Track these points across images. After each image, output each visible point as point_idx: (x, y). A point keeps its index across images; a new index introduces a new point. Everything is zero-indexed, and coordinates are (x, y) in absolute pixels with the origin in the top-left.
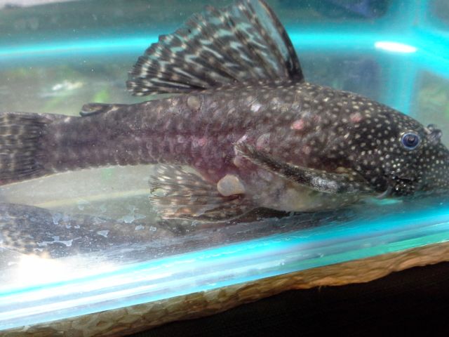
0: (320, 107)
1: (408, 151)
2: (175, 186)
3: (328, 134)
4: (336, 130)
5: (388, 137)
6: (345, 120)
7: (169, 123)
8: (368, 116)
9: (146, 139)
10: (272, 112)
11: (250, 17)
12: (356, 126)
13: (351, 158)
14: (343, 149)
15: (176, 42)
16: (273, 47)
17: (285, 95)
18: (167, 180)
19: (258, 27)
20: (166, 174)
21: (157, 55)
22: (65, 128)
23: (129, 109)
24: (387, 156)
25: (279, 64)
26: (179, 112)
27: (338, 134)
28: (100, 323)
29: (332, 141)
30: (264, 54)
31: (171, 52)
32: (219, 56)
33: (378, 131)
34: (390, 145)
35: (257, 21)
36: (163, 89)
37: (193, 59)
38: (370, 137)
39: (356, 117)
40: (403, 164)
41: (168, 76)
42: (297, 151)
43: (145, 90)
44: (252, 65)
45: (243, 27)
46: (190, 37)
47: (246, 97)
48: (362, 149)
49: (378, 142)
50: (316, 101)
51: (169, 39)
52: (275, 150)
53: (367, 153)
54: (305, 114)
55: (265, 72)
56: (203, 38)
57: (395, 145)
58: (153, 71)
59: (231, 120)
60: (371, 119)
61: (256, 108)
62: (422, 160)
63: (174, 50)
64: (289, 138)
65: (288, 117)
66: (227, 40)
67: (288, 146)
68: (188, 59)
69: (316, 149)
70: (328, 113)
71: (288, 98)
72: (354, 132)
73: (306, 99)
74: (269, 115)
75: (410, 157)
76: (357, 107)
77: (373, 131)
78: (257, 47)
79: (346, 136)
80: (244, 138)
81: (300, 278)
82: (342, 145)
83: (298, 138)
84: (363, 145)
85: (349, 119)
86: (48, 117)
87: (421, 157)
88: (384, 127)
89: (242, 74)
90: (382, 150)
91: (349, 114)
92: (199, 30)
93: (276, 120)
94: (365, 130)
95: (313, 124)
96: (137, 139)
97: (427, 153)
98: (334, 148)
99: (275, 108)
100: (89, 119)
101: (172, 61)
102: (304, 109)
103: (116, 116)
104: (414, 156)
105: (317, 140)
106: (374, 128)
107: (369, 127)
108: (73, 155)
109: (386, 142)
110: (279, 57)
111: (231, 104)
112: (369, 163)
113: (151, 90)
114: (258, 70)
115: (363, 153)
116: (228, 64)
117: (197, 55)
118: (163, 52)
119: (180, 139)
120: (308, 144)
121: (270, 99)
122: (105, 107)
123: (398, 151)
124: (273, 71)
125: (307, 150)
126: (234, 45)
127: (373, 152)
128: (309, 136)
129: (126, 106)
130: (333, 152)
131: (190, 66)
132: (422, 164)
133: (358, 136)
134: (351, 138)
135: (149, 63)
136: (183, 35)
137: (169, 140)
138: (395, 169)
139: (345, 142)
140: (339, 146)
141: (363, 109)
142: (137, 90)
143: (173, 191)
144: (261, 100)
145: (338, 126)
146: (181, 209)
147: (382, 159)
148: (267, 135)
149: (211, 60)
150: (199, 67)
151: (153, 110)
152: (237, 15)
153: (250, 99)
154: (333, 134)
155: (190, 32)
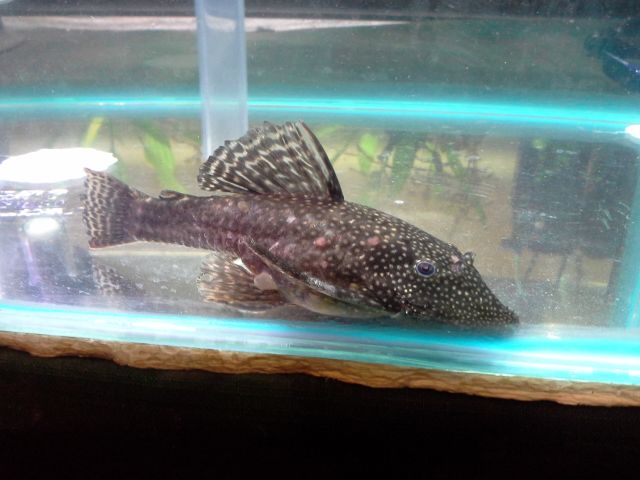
0: (344, 228)
1: (422, 278)
3: (345, 254)
4: (353, 250)
5: (402, 263)
6: (362, 243)
7: (223, 219)
8: (386, 241)
9: (205, 230)
10: (302, 226)
11: (298, 139)
12: (372, 249)
13: (364, 277)
14: (357, 268)
15: (239, 149)
16: (317, 168)
17: (319, 212)
18: (216, 268)
19: (304, 147)
21: (223, 157)
22: (146, 207)
23: (196, 201)
24: (400, 281)
25: (322, 183)
26: (231, 212)
27: (355, 254)
29: (348, 260)
30: (310, 172)
31: (234, 156)
32: (273, 167)
33: (392, 256)
34: (403, 270)
35: (303, 143)
36: (226, 188)
37: (252, 166)
38: (383, 260)
39: (374, 241)
40: (415, 291)
41: (230, 177)
42: (315, 264)
43: (212, 186)
45: (294, 145)
46: (251, 146)
47: (286, 208)
48: (375, 271)
49: (391, 266)
50: (342, 222)
51: (233, 145)
52: (298, 260)
53: (379, 274)
54: (329, 233)
55: (311, 187)
56: (260, 149)
57: (408, 271)
58: (219, 171)
59: (269, 226)
60: (388, 245)
61: (291, 219)
62: (439, 289)
63: (238, 155)
64: (310, 252)
65: (313, 233)
66: (280, 154)
67: (308, 257)
68: (248, 164)
69: (332, 265)
70: (349, 234)
71: (319, 216)
72: (369, 254)
73: (335, 219)
74: (299, 228)
75: (424, 285)
76: (377, 232)
77: (386, 256)
78: (305, 165)
79: (361, 257)
80: (277, 244)
81: (306, 364)
82: (356, 264)
83: (318, 253)
84: (376, 267)
85: (366, 242)
87: (438, 285)
88: (400, 253)
89: (291, 186)
90: (394, 274)
91: (367, 237)
92: (257, 142)
93: (303, 234)
94: (379, 254)
95: (334, 242)
96: (198, 228)
97: (446, 282)
98: (349, 266)
99: (305, 223)
100: (164, 203)
101: (235, 165)
102: (329, 227)
103: (185, 205)
104: (429, 284)
105: (334, 257)
106: (389, 253)
107: (384, 252)
108: (150, 230)
109: (399, 267)
110: (322, 176)
112: (381, 284)
113: (217, 187)
114: (305, 184)
115: (375, 275)
116: (280, 176)
117: (255, 163)
118: (228, 155)
119: (230, 235)
120: (326, 260)
123: (412, 278)
124: (317, 187)
125: (324, 264)
126: (287, 160)
127: (385, 275)
128: (328, 252)
129: (195, 197)
130: (347, 269)
131: (249, 170)
132: (438, 293)
133: (372, 259)
134: (366, 259)
135: (216, 163)
136: (245, 143)
137: (222, 234)
138: (406, 294)
139: (360, 262)
140: (353, 266)
141: (384, 233)
142: (206, 185)
144: (297, 214)
145: (356, 247)
146: (222, 295)
147: (394, 282)
148: (293, 246)
149: (266, 170)
150: (257, 174)
151: (213, 206)
153: (288, 211)
154: (349, 254)
155: (251, 141)
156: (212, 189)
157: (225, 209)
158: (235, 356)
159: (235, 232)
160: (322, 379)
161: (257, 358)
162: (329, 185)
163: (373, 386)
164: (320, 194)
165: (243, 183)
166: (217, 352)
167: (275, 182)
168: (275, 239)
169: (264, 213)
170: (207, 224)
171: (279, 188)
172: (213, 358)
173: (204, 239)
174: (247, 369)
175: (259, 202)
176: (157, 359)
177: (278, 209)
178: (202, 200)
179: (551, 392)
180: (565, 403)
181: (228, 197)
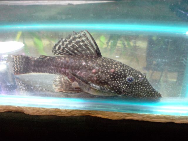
0: (102, 66)
1: (129, 83)
2: (61, 82)
3: (103, 75)
4: (105, 74)
5: (122, 78)
6: (108, 71)
7: (61, 64)
8: (117, 70)
9: (55, 68)
10: (88, 66)
11: (85, 36)
12: (112, 73)
13: (109, 83)
14: (107, 80)
15: (66, 41)
16: (92, 46)
18: (59, 80)
19: (87, 39)
20: (59, 78)
21: (61, 44)
22: (35, 61)
23: (52, 58)
24: (121, 84)
25: (94, 51)
26: (64, 62)
27: (106, 75)
28: (33, 110)
29: (104, 77)
30: (90, 47)
31: (64, 43)
32: (77, 46)
33: (119, 75)
34: (123, 80)
35: (87, 37)
36: (62, 53)
37: (70, 46)
38: (116, 77)
39: (112, 70)
40: (127, 87)
41: (63, 50)
42: (92, 79)
43: (57, 53)
44: (87, 50)
46: (69, 40)
47: (82, 60)
48: (113, 81)
49: (118, 79)
50: (101, 64)
51: (64, 40)
52: (86, 77)
53: (114, 82)
54: (97, 68)
55: (90, 53)
56: (73, 40)
57: (124, 81)
58: (59, 48)
59: (76, 66)
60: (117, 72)
61: (84, 63)
62: (135, 86)
63: (65, 43)
64: (90, 74)
65: (91, 68)
66: (79, 42)
67: (90, 77)
68: (69, 46)
69: (98, 79)
70: (104, 68)
71: (93, 62)
72: (111, 75)
73: (99, 63)
74: (86, 66)
76: (114, 67)
77: (117, 75)
78: (87, 45)
79: (108, 76)
80: (79, 72)
81: (90, 112)
82: (107, 78)
83: (93, 75)
84: (113, 79)
85: (110, 71)
86: (31, 57)
87: (134, 85)
88: (121, 74)
89: (84, 52)
90: (120, 82)
91: (110, 69)
92: (71, 38)
93: (88, 68)
94: (114, 75)
95: (99, 71)
96: (53, 67)
97: (137, 84)
98: (104, 79)
99: (89, 65)
100: (41, 59)
101: (65, 46)
102: (97, 66)
103: (48, 60)
104: (131, 85)
105: (99, 76)
106: (118, 74)
107: (116, 74)
109: (121, 79)
110: (94, 49)
111: (77, 61)
112: (115, 85)
113: (59, 54)
114: (88, 51)
115: (113, 82)
116: (80, 49)
117: (71, 45)
118: (62, 43)
119: (63, 69)
120: (96, 77)
121: (88, 62)
122: (46, 57)
123: (126, 83)
124: (92, 52)
125: (95, 79)
126: (81, 44)
127: (116, 82)
128: (97, 74)
129: (51, 57)
130: (103, 80)
131: (69, 48)
132: (135, 88)
133: (112, 76)
134: (110, 76)
135: (58, 46)
136: (68, 39)
138: (124, 88)
139: (108, 78)
140: (105, 79)
141: (116, 68)
142: (55, 53)
143: (59, 83)
144: (86, 62)
145: (106, 73)
147: (119, 84)
148: (84, 72)
149: (75, 47)
150: (72, 49)
151: (57, 60)
152: (82, 35)
153: (83, 61)
154: (104, 75)
155: (69, 38)
156: (57, 54)
157: (62, 60)
158: (66, 110)
159: (65, 68)
160: (95, 117)
161: (73, 111)
162: (96, 51)
163: (113, 119)
164: (93, 54)
165: (67, 52)
166: (59, 109)
167: (78, 51)
168: (79, 70)
169: (75, 61)
170: (56, 66)
171: (80, 53)
172: (58, 111)
173: (54, 71)
174: (70, 115)
175: (73, 58)
176: (39, 112)
177: (79, 60)
178: (54, 58)
179: (173, 119)
180: (177, 123)
181: (62, 56)
